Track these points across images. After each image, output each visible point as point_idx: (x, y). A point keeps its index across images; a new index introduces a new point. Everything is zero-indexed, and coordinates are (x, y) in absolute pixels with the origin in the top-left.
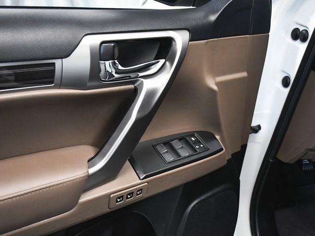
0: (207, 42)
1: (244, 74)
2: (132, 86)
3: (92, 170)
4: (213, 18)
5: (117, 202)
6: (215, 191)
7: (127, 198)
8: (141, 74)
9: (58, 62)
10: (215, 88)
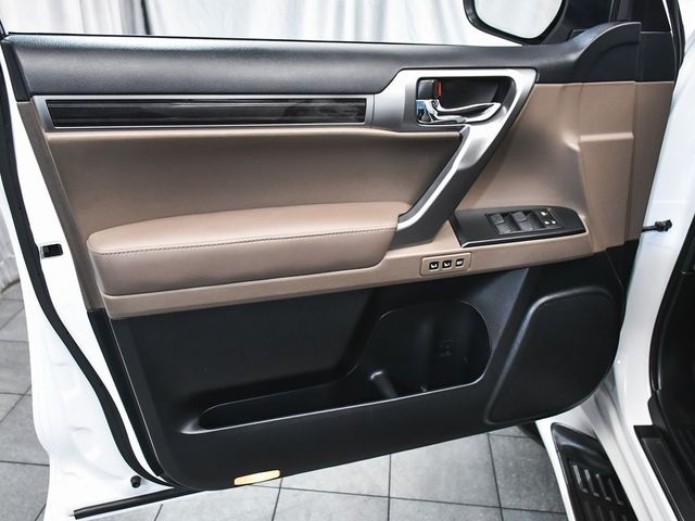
0: (564, 88)
1: (629, 135)
2: (456, 134)
3: (402, 226)
4: (574, 57)
5: (431, 268)
6: (576, 291)
7: (444, 267)
8: (468, 120)
9: (369, 98)
10: (576, 148)
